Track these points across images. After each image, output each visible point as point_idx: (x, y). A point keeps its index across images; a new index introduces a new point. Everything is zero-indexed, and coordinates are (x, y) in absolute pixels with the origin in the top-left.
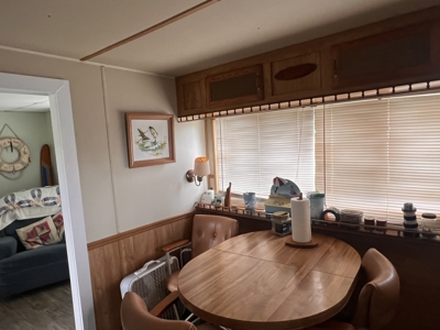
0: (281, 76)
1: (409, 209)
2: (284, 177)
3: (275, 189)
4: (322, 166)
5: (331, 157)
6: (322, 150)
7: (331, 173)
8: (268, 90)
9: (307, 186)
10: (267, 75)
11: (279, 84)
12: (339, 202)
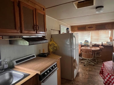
0: (88, 28)
1: (102, 43)
2: (87, 40)
3: (85, 41)
4: (92, 38)
5: (93, 38)
6: (92, 36)
7: (93, 39)
8: (87, 29)
9: (89, 41)
10: (87, 27)
11: (88, 29)
12: (94, 43)
